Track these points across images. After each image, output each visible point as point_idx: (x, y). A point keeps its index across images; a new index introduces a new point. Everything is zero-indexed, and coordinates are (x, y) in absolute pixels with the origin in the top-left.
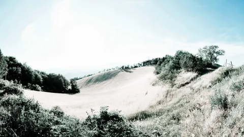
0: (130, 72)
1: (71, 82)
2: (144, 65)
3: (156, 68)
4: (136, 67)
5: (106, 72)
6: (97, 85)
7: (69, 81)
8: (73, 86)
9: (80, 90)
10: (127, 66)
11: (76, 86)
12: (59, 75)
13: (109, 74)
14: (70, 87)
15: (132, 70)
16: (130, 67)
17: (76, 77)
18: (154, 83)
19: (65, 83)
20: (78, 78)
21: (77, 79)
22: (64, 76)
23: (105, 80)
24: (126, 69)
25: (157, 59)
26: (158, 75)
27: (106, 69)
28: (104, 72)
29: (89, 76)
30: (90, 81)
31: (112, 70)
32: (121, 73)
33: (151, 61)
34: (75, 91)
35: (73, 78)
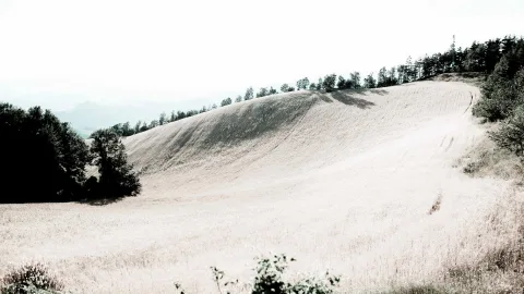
0: (363, 104)
1: (99, 148)
2: (427, 76)
3: (488, 93)
4: (390, 82)
5: (256, 101)
6: (215, 158)
7: (89, 142)
8: (107, 166)
9: (143, 181)
10: (347, 78)
11: (120, 161)
12: (36, 111)
13: (271, 111)
14: (92, 171)
15: (369, 96)
16: (362, 83)
17: (121, 122)
18: (476, 159)
19: (66, 150)
20: (132, 126)
21: (127, 133)
22: (62, 120)
23: (252, 135)
24: (343, 89)
25: (493, 45)
26: (497, 127)
27: (257, 91)
28: (245, 104)
29: (181, 116)
30: (184, 140)
31: (281, 95)
32: (322, 106)
33: (463, 55)
34: (116, 184)
35: (106, 126)
